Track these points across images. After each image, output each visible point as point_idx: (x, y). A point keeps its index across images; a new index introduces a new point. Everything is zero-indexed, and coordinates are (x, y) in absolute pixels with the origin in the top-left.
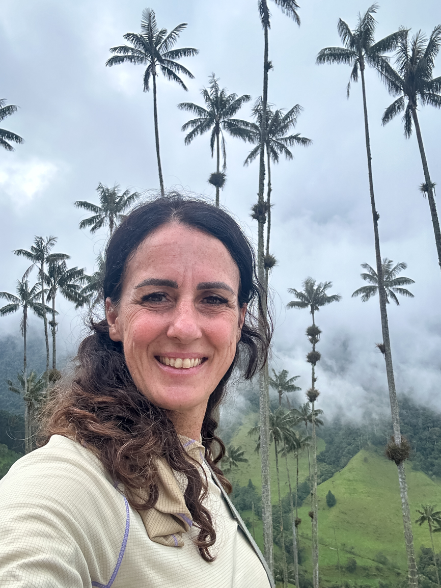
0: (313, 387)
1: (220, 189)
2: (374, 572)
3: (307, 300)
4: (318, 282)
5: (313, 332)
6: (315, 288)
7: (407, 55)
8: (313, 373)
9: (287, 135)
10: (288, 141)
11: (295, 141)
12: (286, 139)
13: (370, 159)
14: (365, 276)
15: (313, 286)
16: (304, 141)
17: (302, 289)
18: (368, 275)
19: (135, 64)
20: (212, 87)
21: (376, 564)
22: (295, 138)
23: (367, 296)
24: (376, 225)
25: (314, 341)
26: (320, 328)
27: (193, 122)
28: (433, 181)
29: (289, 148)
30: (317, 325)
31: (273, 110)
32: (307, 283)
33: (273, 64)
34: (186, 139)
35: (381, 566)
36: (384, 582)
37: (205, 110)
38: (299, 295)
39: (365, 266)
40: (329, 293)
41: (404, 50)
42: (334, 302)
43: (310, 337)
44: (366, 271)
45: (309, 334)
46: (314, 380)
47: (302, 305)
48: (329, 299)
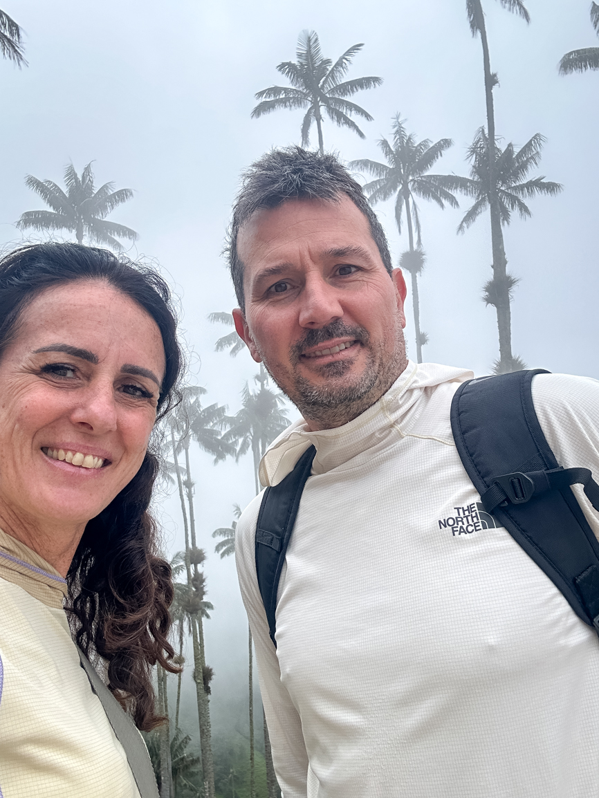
9: (524, 180)
10: (526, 189)
11: (536, 189)
16: (551, 187)
19: (290, 109)
20: (395, 134)
22: (538, 184)
29: (527, 202)
31: (503, 145)
33: (499, 77)
37: (386, 169)
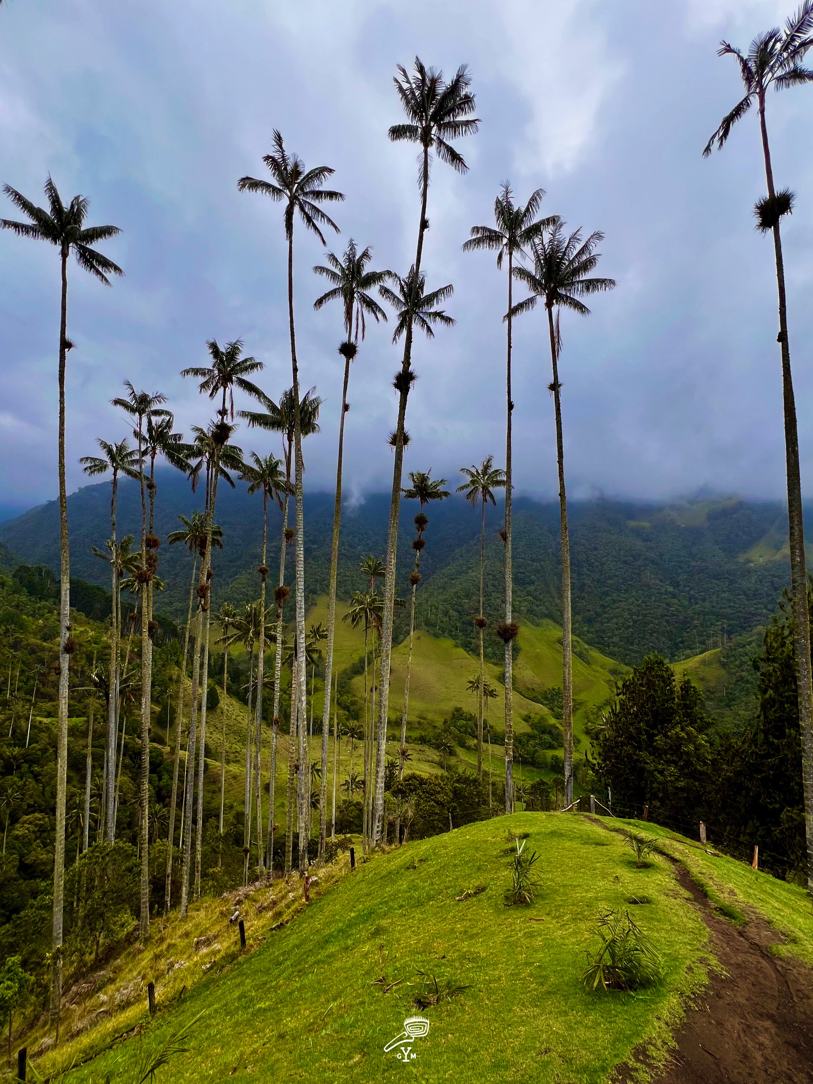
1: (351, 361)
2: (417, 726)
5: (421, 521)
9: (432, 310)
13: (510, 347)
16: (448, 320)
21: (418, 720)
22: (438, 314)
24: (510, 415)
25: (421, 529)
26: (427, 518)
28: (560, 381)
29: (432, 325)
30: (425, 515)
33: (430, 223)
35: (422, 721)
36: (423, 734)
43: (418, 526)
45: (417, 523)
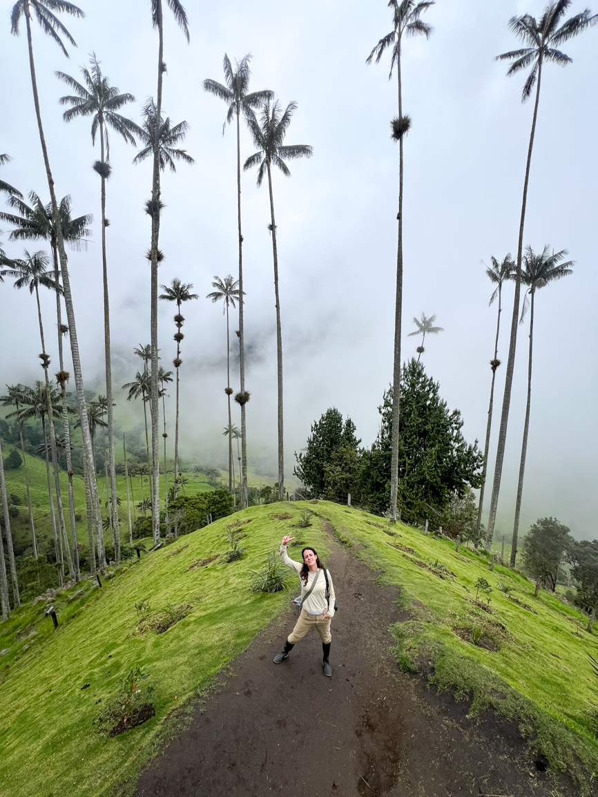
0: (178, 358)
1: (106, 179)
3: (174, 295)
4: (184, 282)
5: (179, 319)
6: (180, 287)
7: (268, 118)
8: (178, 348)
9: (175, 147)
10: (175, 153)
11: (181, 156)
12: (173, 151)
14: (215, 284)
15: (179, 285)
16: (189, 159)
17: (170, 287)
18: (217, 285)
20: (94, 69)
22: (182, 153)
23: (216, 299)
24: (240, 245)
25: (179, 325)
26: (184, 317)
27: (74, 99)
28: (276, 223)
30: (181, 314)
31: (164, 116)
32: (174, 282)
33: (167, 67)
34: (65, 114)
37: (87, 93)
38: (168, 290)
39: (216, 278)
40: (191, 292)
41: (267, 112)
42: (193, 300)
43: (177, 322)
44: (217, 282)
45: (176, 320)
46: (179, 353)
47: (171, 298)
48: (190, 297)
